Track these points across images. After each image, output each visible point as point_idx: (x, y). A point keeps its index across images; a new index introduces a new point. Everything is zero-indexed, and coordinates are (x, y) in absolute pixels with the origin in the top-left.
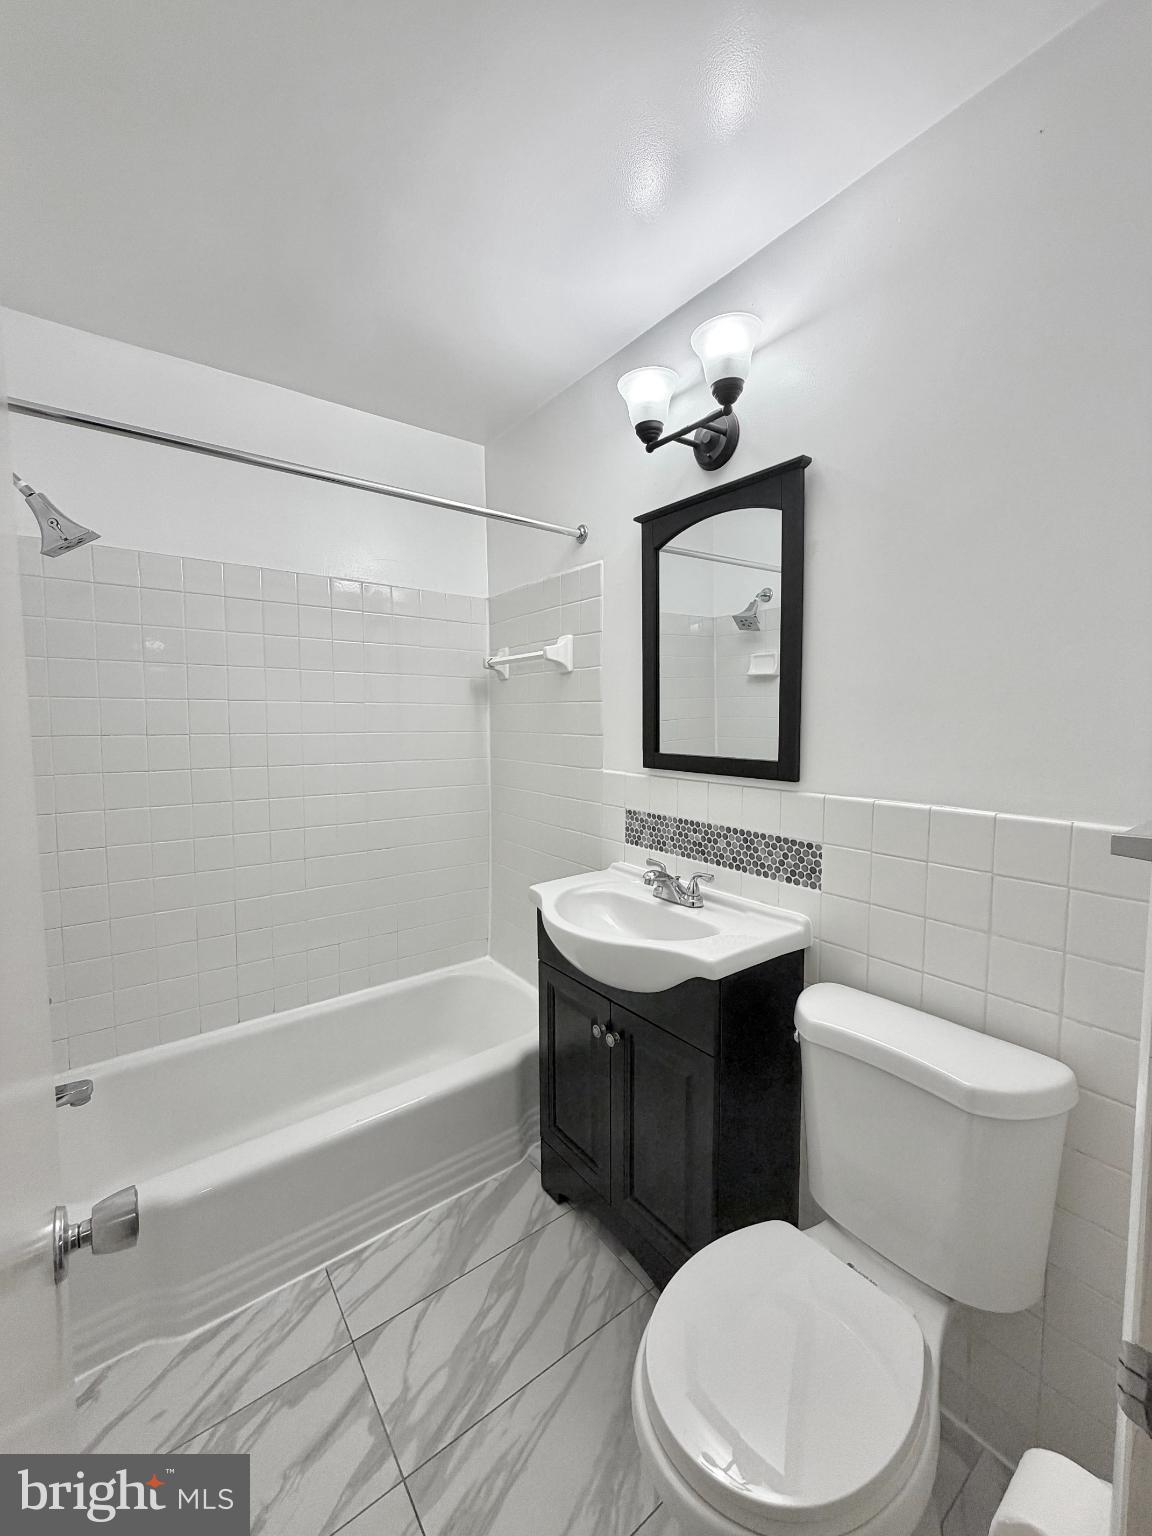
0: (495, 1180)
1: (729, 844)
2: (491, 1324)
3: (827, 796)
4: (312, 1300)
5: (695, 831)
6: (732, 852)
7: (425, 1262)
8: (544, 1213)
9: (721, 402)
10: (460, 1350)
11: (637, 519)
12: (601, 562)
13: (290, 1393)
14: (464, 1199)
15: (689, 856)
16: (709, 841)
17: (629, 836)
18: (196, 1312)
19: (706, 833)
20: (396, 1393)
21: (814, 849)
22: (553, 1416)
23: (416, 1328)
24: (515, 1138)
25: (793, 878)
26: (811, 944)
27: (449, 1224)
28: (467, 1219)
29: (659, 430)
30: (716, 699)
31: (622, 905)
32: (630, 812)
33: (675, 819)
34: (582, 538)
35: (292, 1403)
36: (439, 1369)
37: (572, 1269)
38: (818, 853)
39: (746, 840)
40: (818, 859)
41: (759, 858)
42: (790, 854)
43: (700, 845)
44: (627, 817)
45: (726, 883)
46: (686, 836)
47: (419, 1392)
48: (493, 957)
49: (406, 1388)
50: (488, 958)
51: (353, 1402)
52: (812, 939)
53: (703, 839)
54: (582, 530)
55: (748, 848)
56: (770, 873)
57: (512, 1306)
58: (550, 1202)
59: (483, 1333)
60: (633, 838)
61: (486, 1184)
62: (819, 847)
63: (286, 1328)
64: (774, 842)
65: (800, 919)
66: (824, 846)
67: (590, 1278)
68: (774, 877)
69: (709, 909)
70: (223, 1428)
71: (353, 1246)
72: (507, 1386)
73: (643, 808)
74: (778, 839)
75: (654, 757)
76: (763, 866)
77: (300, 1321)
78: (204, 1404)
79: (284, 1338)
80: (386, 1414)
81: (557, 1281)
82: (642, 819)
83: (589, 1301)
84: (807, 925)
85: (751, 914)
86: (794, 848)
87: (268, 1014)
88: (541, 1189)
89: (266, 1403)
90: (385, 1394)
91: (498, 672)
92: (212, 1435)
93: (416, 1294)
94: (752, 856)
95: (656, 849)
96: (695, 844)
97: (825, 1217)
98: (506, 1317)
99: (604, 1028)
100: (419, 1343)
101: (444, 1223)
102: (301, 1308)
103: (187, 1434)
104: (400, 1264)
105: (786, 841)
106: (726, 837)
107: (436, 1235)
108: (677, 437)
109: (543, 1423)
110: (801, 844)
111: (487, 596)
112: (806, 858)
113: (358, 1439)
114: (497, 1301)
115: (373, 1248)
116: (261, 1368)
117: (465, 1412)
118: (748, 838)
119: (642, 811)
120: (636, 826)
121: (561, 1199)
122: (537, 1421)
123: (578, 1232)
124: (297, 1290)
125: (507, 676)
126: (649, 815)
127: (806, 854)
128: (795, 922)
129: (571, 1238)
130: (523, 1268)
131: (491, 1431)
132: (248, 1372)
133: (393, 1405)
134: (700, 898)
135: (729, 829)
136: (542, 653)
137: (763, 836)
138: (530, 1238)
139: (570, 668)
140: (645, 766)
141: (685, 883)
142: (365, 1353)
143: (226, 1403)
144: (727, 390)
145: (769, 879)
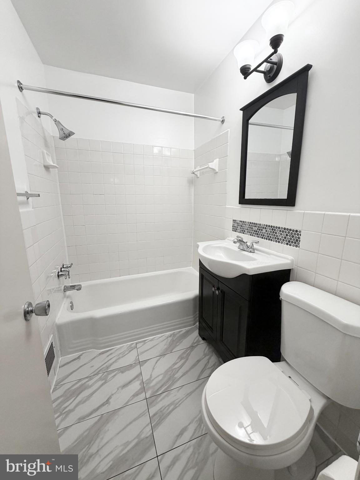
0: (185, 330)
1: (266, 231)
2: (177, 367)
3: (306, 212)
4: (131, 349)
5: (255, 226)
6: (267, 234)
7: (162, 346)
8: (198, 341)
9: (273, 48)
10: (167, 372)
11: (241, 110)
12: (229, 129)
13: (123, 370)
14: (175, 333)
15: (252, 235)
16: (260, 230)
17: (233, 229)
18: (103, 345)
19: (259, 227)
20: (148, 377)
21: (298, 232)
22: (190, 395)
23: (156, 363)
24: (193, 319)
25: (289, 243)
26: (294, 268)
27: (170, 339)
28: (175, 338)
29: (250, 68)
30: (279, 185)
31: (227, 250)
32: (234, 220)
33: (249, 222)
34: (223, 121)
35: (122, 372)
36: (161, 374)
37: (203, 358)
38: (300, 234)
39: (273, 229)
40: (299, 236)
41: (277, 236)
42: (288, 234)
43: (256, 231)
44: (233, 222)
45: (264, 245)
46: (252, 228)
47: (155, 379)
48: (193, 267)
49: (151, 377)
50: (191, 267)
51: (137, 377)
52: (294, 266)
53: (258, 229)
54: (223, 118)
55: (273, 232)
56: (280, 241)
57: (183, 364)
58: (200, 339)
59: (174, 369)
60: (235, 229)
61: (182, 330)
62: (300, 232)
63: (124, 355)
64: (283, 230)
65: (290, 258)
66: (302, 231)
67: (208, 362)
68: (282, 243)
69: (257, 253)
70: (106, 373)
71: (144, 338)
72: (178, 384)
73: (238, 219)
74: (285, 229)
75: (243, 200)
76: (278, 239)
77: (128, 353)
78: (102, 367)
79: (123, 357)
80: (145, 382)
81: (198, 361)
82: (238, 223)
83: (207, 368)
84: (292, 261)
85: (272, 256)
86: (290, 232)
87: (127, 275)
88: (198, 335)
89: (116, 371)
90: (145, 377)
91: (196, 175)
92: (103, 374)
93: (158, 354)
94: (274, 235)
95: (242, 233)
96: (255, 231)
97: (285, 360)
98: (181, 367)
99: (216, 289)
100: (157, 366)
101: (169, 338)
102: (128, 350)
103: (98, 372)
104: (155, 346)
105: (287, 229)
106: (265, 228)
107: (166, 341)
108: (255, 70)
109: (187, 396)
110: (293, 231)
111: (194, 149)
112: (294, 236)
113: (136, 386)
114: (179, 362)
115: (149, 340)
116: (117, 362)
117: (166, 387)
118: (273, 228)
119: (238, 220)
120: (236, 225)
121: (204, 339)
122: (185, 395)
123: (207, 349)
124: (128, 346)
125: (199, 176)
126: (240, 221)
127: (295, 234)
128: (288, 259)
129: (205, 350)
130: (189, 355)
131: (172, 394)
132: (113, 362)
133: (147, 380)
134: (254, 249)
135: (267, 226)
136: (208, 166)
137: (279, 228)
138: (192, 347)
139: (217, 171)
140: (239, 204)
141: (249, 244)
142: (142, 366)
143: (107, 368)
144: (276, 42)
145: (280, 244)
